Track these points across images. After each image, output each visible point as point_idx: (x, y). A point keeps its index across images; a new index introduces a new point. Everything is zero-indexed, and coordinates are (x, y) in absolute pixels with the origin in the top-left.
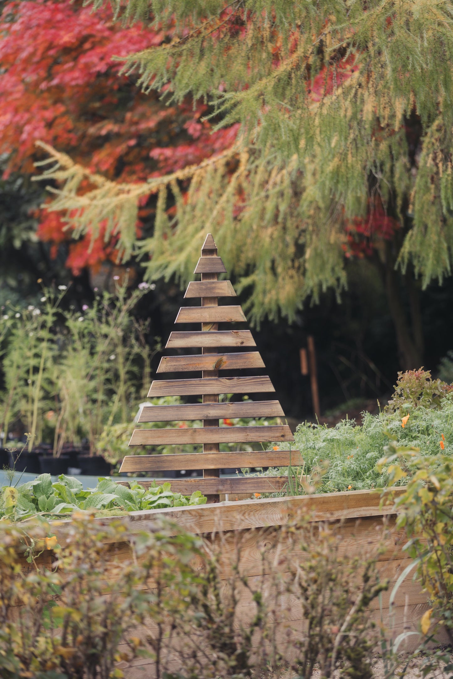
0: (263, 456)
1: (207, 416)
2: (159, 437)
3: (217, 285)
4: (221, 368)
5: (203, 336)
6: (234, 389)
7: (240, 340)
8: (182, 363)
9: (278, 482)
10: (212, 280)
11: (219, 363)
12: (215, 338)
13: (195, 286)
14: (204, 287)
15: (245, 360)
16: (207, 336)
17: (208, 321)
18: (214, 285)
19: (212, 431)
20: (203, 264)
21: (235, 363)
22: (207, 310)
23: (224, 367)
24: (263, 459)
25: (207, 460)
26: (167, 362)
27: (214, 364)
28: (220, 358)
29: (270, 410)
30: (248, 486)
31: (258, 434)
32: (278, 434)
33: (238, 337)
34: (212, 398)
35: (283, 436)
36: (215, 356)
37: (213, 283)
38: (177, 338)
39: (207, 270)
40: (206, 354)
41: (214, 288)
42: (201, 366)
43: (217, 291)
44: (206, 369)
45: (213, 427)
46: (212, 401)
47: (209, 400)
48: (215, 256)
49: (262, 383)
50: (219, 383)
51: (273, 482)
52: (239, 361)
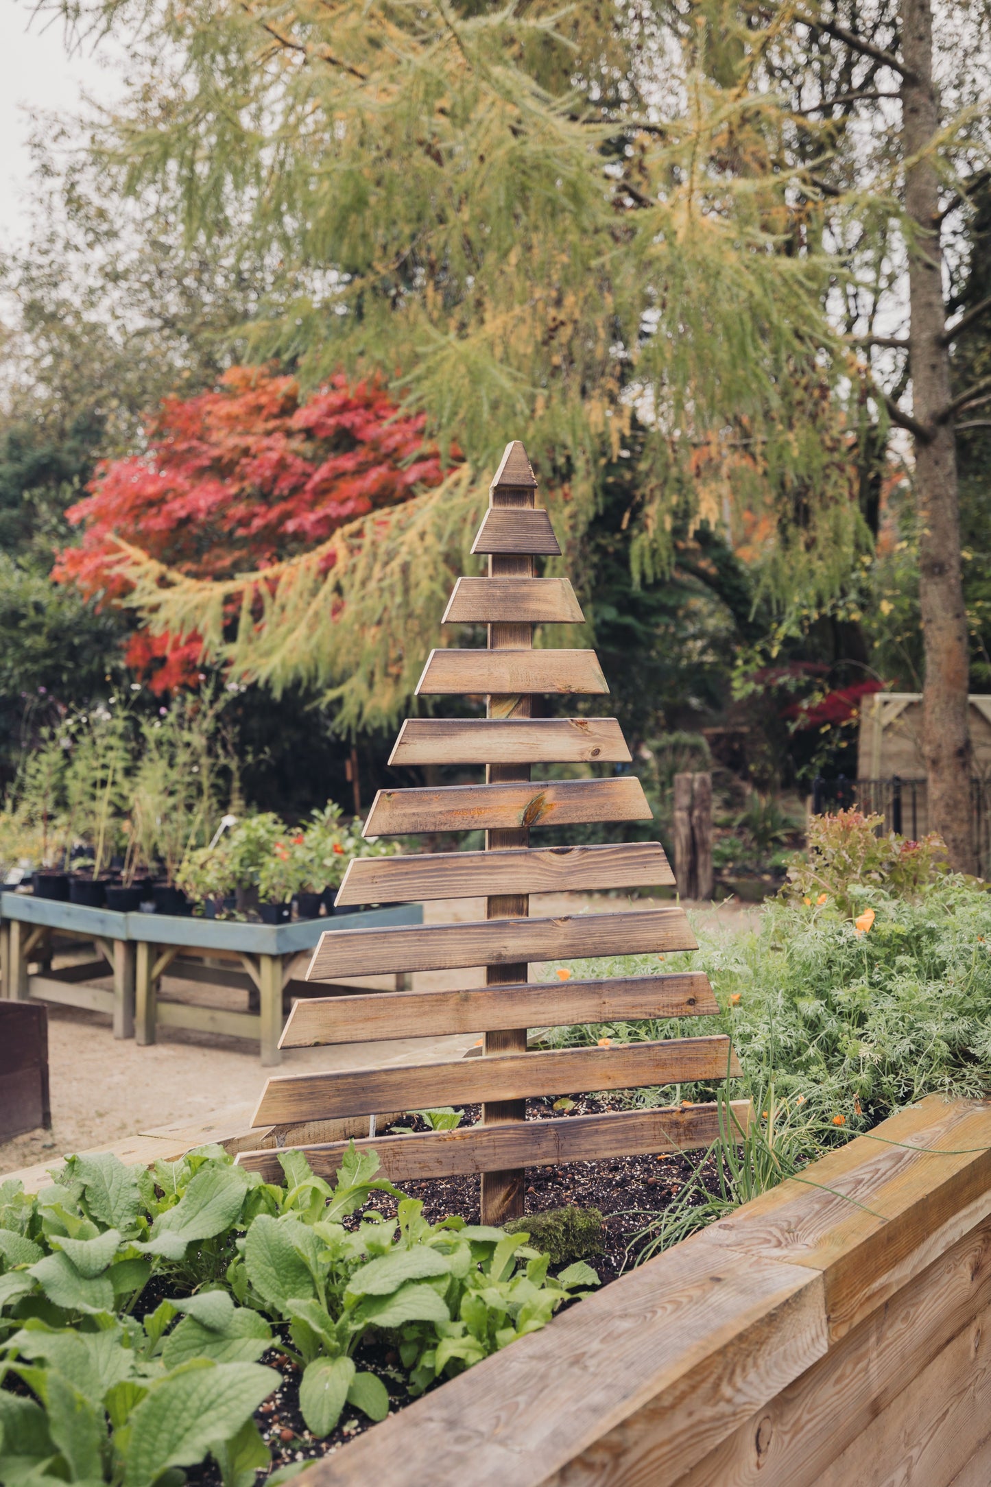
0: (642, 1058)
1: (500, 956)
2: (367, 1019)
3: (535, 589)
4: (540, 822)
5: (493, 732)
6: (573, 879)
7: (591, 746)
8: (436, 807)
9: (676, 1124)
10: (518, 576)
11: (533, 811)
12: (525, 739)
13: (476, 588)
14: (498, 593)
15: (602, 800)
16: (505, 731)
17: (507, 689)
18: (525, 589)
19: (510, 996)
20: (498, 528)
21: (577, 809)
22: (505, 658)
23: (550, 817)
24: (639, 1064)
25: (496, 1076)
26: (394, 805)
27: (522, 813)
28: (536, 793)
29: (662, 934)
30: (601, 1139)
31: (629, 999)
32: (682, 998)
33: (586, 735)
34: (511, 904)
35: (692, 1002)
36: (522, 788)
37: (524, 582)
38: (421, 735)
39: (508, 544)
40: (498, 783)
41: (525, 597)
42: (487, 815)
43: (534, 606)
44: (498, 825)
45: (513, 985)
46: (511, 912)
47: (504, 911)
48: (527, 507)
49: (644, 863)
50: (532, 863)
51: (664, 1125)
52: (586, 803)
